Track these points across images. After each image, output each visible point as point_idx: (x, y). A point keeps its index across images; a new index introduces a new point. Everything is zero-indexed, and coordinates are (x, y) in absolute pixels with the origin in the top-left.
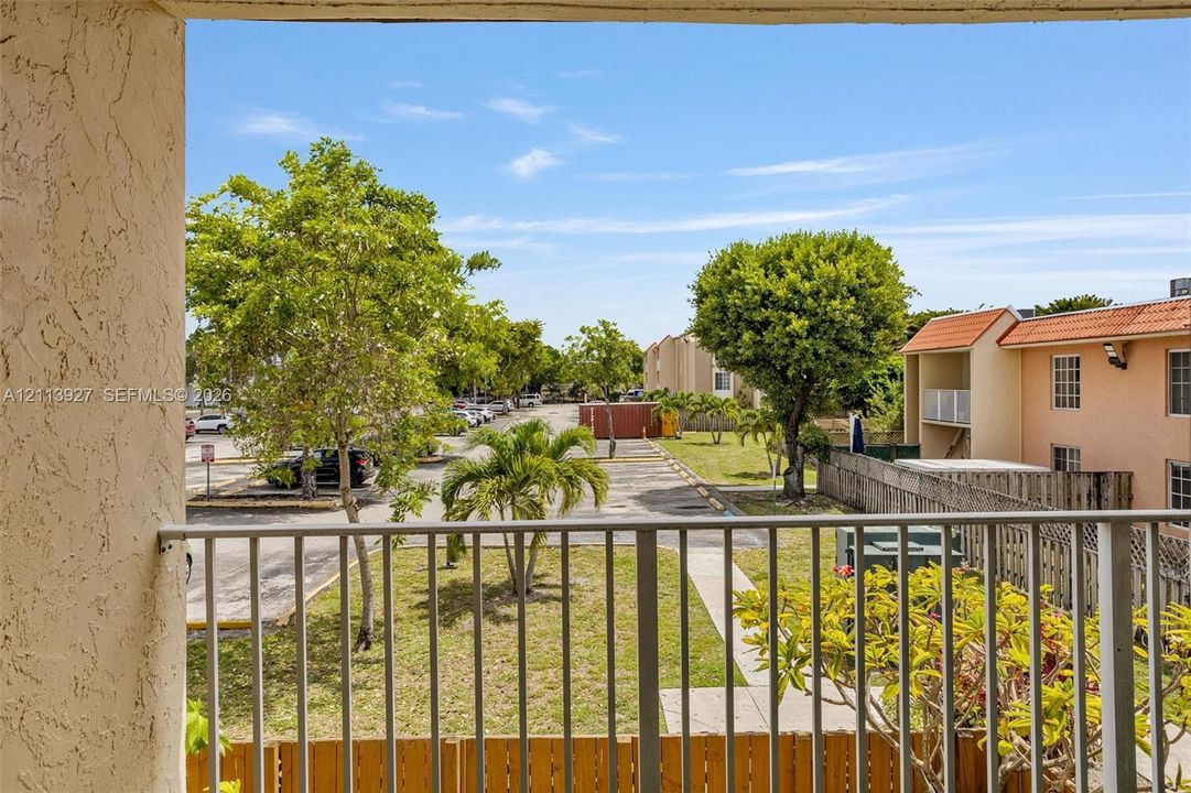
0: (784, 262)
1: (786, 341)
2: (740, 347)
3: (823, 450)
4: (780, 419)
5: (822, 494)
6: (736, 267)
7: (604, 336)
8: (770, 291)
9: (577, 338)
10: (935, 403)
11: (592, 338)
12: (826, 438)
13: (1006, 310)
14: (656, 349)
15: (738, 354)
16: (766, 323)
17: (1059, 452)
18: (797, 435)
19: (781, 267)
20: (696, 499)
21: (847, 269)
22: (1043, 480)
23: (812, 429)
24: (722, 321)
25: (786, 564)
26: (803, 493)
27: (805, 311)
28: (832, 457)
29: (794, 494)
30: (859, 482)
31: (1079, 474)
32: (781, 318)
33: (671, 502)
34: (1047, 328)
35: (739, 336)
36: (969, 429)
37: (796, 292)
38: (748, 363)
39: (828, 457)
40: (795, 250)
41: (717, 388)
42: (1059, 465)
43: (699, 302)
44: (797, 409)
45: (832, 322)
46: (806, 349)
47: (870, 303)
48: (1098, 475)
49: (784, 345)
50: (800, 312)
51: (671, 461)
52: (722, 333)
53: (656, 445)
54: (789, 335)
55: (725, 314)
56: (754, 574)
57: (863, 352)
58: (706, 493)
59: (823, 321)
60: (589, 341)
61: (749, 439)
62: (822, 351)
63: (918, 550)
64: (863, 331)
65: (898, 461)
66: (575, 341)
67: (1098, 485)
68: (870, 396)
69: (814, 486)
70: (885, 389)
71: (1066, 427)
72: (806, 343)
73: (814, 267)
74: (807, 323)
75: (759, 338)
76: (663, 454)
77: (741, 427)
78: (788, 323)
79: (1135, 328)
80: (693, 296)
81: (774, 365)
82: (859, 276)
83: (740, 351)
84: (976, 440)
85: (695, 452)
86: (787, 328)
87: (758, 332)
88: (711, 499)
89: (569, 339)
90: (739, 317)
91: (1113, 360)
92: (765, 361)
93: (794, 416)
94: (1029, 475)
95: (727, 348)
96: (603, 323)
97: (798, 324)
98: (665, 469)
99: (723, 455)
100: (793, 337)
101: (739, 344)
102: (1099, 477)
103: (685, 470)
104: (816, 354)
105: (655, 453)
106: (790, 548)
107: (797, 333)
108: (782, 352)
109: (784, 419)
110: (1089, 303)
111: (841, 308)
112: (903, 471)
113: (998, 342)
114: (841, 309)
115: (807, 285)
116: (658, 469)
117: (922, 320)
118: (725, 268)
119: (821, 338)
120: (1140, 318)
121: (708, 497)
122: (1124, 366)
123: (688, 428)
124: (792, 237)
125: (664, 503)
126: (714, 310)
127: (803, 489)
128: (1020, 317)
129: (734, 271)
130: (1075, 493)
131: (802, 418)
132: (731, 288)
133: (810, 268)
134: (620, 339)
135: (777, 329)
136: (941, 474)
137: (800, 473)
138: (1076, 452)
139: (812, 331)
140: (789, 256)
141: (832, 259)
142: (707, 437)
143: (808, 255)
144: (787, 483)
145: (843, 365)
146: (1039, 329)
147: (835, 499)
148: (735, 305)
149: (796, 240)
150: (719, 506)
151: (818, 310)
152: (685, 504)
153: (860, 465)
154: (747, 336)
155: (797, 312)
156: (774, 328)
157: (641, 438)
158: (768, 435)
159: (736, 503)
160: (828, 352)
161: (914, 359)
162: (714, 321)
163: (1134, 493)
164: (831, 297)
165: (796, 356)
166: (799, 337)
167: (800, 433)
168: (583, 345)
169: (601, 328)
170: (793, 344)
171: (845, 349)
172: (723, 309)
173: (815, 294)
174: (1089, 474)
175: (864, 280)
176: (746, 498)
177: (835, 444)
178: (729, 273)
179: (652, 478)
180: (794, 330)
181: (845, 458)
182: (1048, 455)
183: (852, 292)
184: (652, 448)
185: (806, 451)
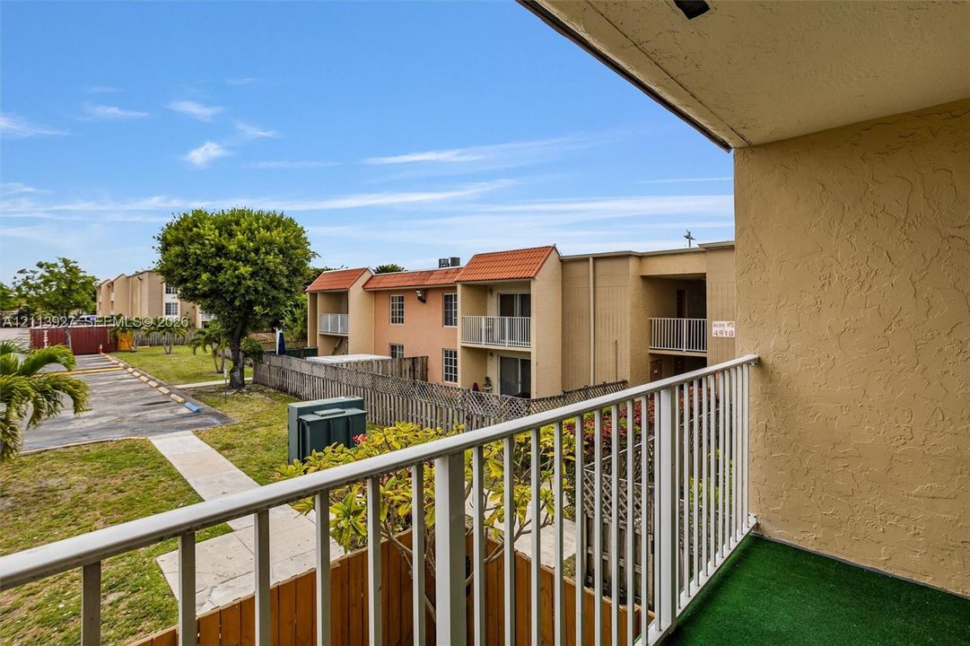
0: (234, 227)
1: (235, 281)
2: (198, 284)
3: (257, 354)
4: (226, 335)
5: (257, 383)
6: (196, 226)
7: (63, 270)
8: (223, 245)
9: (32, 271)
10: (327, 322)
11: (51, 272)
12: (260, 347)
13: (367, 269)
14: (111, 285)
15: (196, 289)
16: (219, 268)
17: (393, 348)
18: (239, 346)
19: (232, 230)
20: (158, 396)
21: (277, 235)
22: (389, 364)
23: (251, 341)
24: (183, 265)
25: (241, 435)
26: (243, 385)
27: (249, 262)
28: (264, 358)
29: (237, 385)
30: (284, 373)
31: (405, 359)
32: (231, 265)
33: (137, 401)
34: (388, 280)
35: (199, 276)
36: (347, 337)
37: (243, 248)
38: (204, 296)
39: (261, 359)
40: (242, 220)
41: (167, 314)
42: (393, 355)
43: (164, 250)
44: (239, 327)
45: (268, 269)
46: (249, 287)
47: (292, 259)
48: (414, 358)
49: (233, 284)
50: (246, 262)
51: (130, 370)
52: (184, 274)
53: (113, 358)
54: (237, 277)
55: (187, 259)
56: (219, 446)
57: (286, 290)
58: (167, 391)
59: (261, 269)
60: (47, 274)
61: (199, 349)
62: (260, 288)
63: (342, 413)
64: (287, 276)
65: (309, 359)
66: (31, 275)
67: (413, 364)
68: (283, 318)
69: (251, 379)
70: (292, 313)
71: (397, 334)
72: (250, 283)
73: (256, 232)
74: (251, 269)
75: (214, 278)
76: (121, 365)
77: (193, 341)
78: (236, 268)
79: (431, 282)
80: (158, 245)
81: (225, 298)
82: (286, 242)
83: (199, 287)
84: (351, 343)
85: (150, 361)
86: (237, 272)
87: (213, 274)
88: (172, 396)
89: (22, 272)
90: (198, 263)
91: (420, 298)
92: (218, 294)
93: (238, 332)
94: (382, 361)
95: (188, 285)
96: (65, 261)
97: (245, 270)
98: (125, 376)
99: (176, 362)
100: (241, 278)
101: (198, 282)
102: (414, 359)
103: (145, 376)
104: (256, 291)
105: (114, 364)
106: (242, 423)
107: (243, 275)
108: (231, 289)
109: (230, 335)
110: (394, 269)
111: (273, 260)
112: (315, 364)
113: (363, 286)
114: (274, 262)
115: (251, 244)
116: (119, 377)
117: (319, 272)
118: (188, 226)
119: (260, 280)
120: (433, 277)
121: (169, 394)
122: (424, 301)
123: (142, 344)
124: (239, 211)
125: (130, 402)
126: (177, 256)
127: (243, 381)
128: (374, 274)
129: (195, 229)
130: (403, 369)
131: (243, 334)
132: (192, 241)
133: (253, 233)
134: (81, 274)
135: (229, 272)
136: (337, 364)
137: (242, 371)
138: (402, 347)
139: (253, 275)
140: (237, 223)
141: (268, 228)
142: (161, 350)
143: (251, 224)
144: (232, 379)
145: (274, 298)
146: (384, 281)
147: (267, 386)
148: (195, 253)
149: (242, 213)
150: (180, 400)
151: (259, 261)
152: (149, 402)
153: (284, 362)
154: (205, 276)
155: (243, 262)
156: (226, 271)
157: (98, 353)
158: (215, 345)
159: (193, 396)
160: (264, 289)
161: (314, 295)
162: (177, 264)
163: (429, 366)
164: (267, 253)
165: (242, 291)
166: (245, 279)
167: (242, 344)
168: (40, 278)
169: (62, 264)
170: (240, 283)
171: (275, 288)
172: (185, 256)
173: (257, 251)
174: (409, 359)
175: (289, 245)
176: (200, 392)
177: (266, 349)
178: (191, 230)
179: (115, 385)
180: (241, 274)
181: (274, 359)
182: (388, 350)
183: (281, 251)
184: (109, 361)
185: (246, 355)
